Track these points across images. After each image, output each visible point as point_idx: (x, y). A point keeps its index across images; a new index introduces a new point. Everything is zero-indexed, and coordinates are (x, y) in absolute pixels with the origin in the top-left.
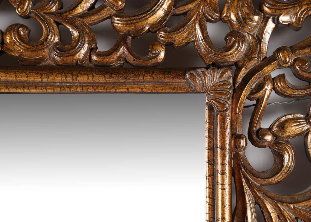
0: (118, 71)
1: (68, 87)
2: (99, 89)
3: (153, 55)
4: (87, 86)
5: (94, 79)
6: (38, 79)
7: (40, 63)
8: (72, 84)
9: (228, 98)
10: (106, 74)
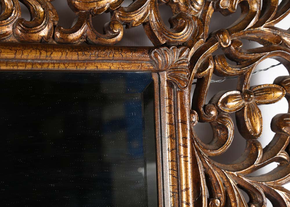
0: (90, 48)
1: (40, 64)
2: (70, 67)
3: (113, 34)
4: (58, 63)
5: (67, 56)
8: (44, 61)
9: (187, 75)
10: (79, 51)
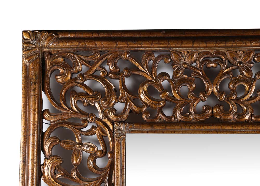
6: (231, 128)
7: (229, 121)
